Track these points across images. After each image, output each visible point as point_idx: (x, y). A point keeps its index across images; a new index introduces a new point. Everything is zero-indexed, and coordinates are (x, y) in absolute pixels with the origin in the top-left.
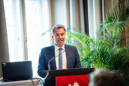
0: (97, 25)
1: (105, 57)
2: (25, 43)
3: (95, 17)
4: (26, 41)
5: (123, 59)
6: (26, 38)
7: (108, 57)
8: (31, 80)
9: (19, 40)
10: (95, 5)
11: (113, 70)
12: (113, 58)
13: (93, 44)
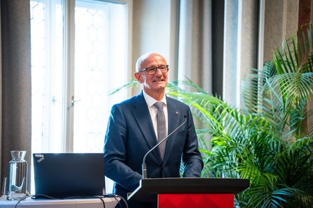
0: (243, 77)
1: (265, 155)
2: (70, 109)
3: (242, 58)
4: (73, 104)
5: (308, 161)
6: (73, 97)
7: (271, 156)
8: (99, 199)
9: (54, 101)
10: (242, 29)
11: (285, 187)
12: (285, 159)
13: (233, 118)
